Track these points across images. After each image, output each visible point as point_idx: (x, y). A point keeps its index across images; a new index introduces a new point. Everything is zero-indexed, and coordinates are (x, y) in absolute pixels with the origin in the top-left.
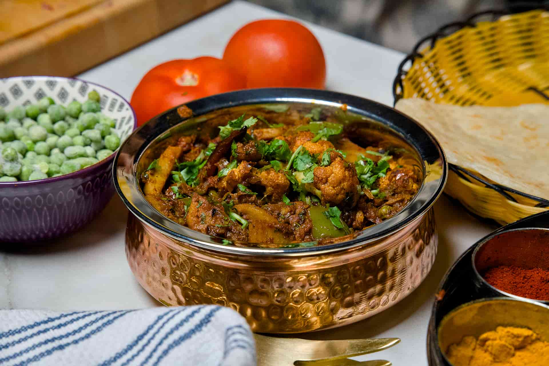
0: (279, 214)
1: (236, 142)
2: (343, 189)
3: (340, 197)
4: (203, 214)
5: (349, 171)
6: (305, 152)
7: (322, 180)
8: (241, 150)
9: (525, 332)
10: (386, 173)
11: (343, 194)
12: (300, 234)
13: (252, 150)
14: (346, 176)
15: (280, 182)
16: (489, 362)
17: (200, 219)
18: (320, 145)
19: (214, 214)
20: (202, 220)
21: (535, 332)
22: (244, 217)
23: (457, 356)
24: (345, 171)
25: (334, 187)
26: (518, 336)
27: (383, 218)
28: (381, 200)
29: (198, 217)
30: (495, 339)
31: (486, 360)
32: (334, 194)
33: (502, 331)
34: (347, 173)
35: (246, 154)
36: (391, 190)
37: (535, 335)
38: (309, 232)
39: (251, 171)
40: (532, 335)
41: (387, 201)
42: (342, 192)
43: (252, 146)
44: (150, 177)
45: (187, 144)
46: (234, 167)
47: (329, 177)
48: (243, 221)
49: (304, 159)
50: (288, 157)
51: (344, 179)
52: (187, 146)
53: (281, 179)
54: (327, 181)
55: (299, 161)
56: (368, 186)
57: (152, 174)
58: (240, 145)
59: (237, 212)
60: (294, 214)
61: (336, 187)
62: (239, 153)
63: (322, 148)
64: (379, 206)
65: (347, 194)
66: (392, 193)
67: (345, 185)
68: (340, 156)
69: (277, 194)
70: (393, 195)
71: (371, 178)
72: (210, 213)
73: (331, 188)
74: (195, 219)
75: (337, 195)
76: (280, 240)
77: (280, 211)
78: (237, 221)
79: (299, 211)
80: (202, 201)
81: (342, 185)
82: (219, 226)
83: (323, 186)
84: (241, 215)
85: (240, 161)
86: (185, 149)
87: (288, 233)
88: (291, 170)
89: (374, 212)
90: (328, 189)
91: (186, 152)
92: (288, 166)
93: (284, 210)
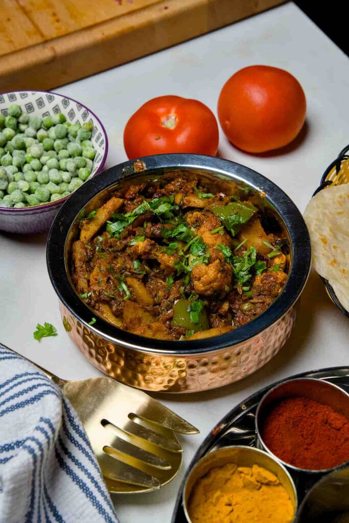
0: (156, 295)
1: (147, 222)
2: (212, 287)
3: (209, 292)
4: (101, 278)
5: (222, 274)
6: (201, 241)
7: (196, 277)
8: (148, 230)
9: (271, 477)
10: (262, 273)
11: (211, 291)
12: (162, 319)
13: (158, 232)
14: (217, 278)
15: (170, 265)
16: (241, 487)
18: (214, 239)
19: (108, 281)
20: (99, 283)
21: (279, 479)
22: (131, 289)
23: (215, 478)
24: (218, 273)
25: (204, 285)
26: (265, 478)
27: (243, 312)
28: (246, 298)
29: (96, 280)
30: (248, 474)
31: (238, 484)
32: (203, 291)
33: (256, 469)
34: (219, 275)
35: (152, 234)
36: (258, 291)
37: (278, 481)
38: (171, 319)
39: (150, 250)
40: (275, 481)
41: (252, 299)
42: (211, 289)
43: (159, 229)
44: (85, 226)
45: (134, 193)
46: (141, 241)
47: (202, 276)
48: (128, 293)
49: (199, 247)
51: (214, 280)
53: (171, 262)
54: (199, 279)
55: (194, 248)
56: (241, 283)
57: (87, 223)
58: (149, 225)
59: (126, 283)
60: (167, 298)
61: (206, 285)
63: (215, 242)
64: (245, 301)
65: (215, 291)
66: (258, 294)
67: (215, 284)
69: (167, 272)
71: (247, 276)
72: (105, 279)
73: (201, 285)
74: (94, 280)
75: (206, 290)
76: (147, 319)
77: (158, 292)
78: (124, 290)
79: (171, 297)
80: (103, 268)
81: (212, 284)
82: (107, 294)
83: (196, 282)
84: (129, 287)
85: (146, 237)
86: (131, 197)
87: (155, 314)
88: (188, 251)
89: (240, 305)
90: (199, 286)
91: (132, 199)
92: (186, 249)
93: (161, 293)
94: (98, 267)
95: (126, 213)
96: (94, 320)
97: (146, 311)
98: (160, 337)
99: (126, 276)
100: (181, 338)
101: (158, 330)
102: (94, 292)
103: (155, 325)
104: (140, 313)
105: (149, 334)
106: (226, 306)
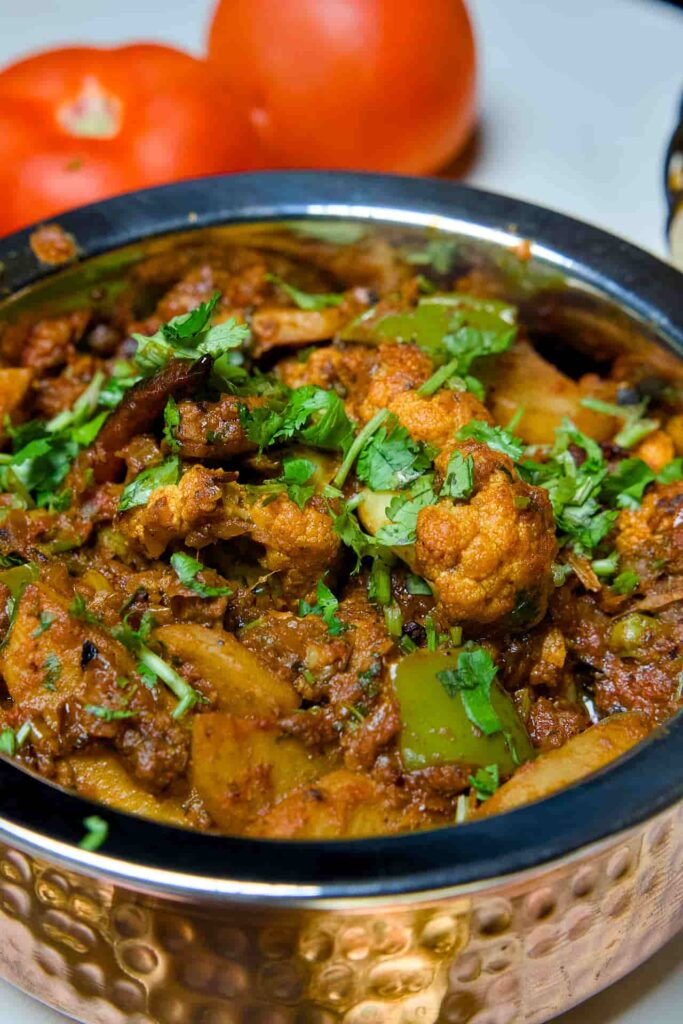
0: (297, 666)
1: (178, 401)
2: (507, 581)
3: (497, 605)
4: (52, 657)
5: (529, 520)
6: (394, 431)
7: (442, 556)
8: (190, 432)
10: (640, 501)
11: (506, 597)
12: (358, 751)
13: (229, 431)
14: (518, 541)
15: (312, 540)
17: (41, 676)
19: (88, 658)
20: (48, 678)
22: (188, 668)
24: (516, 522)
25: (478, 580)
27: (624, 655)
28: (624, 597)
29: (34, 667)
32: (478, 603)
34: (522, 529)
35: (209, 443)
36: (655, 565)
38: (390, 743)
39: (220, 503)
41: (641, 597)
42: (505, 592)
43: (230, 417)
45: (56, 345)
46: (168, 482)
47: (465, 547)
48: (182, 688)
49: (391, 454)
50: (342, 444)
51: (511, 553)
52: (57, 353)
53: (313, 531)
54: (457, 559)
55: (374, 460)
56: (585, 549)
58: (189, 409)
59: (161, 650)
60: (347, 668)
61: (486, 578)
62: (185, 440)
63: (448, 419)
64: (616, 614)
65: (520, 596)
66: (657, 574)
67: (516, 568)
68: (503, 469)
69: (302, 572)
70: (662, 578)
71: (597, 519)
72: (74, 655)
73: (468, 581)
74: (25, 674)
75: (487, 601)
76: (292, 768)
77: (300, 649)
78: (162, 683)
79: (363, 658)
80: (51, 612)
81: (506, 570)
82: (100, 711)
83: (443, 576)
84: (177, 663)
85: (187, 461)
86: (49, 361)
87: (323, 744)
88: (353, 482)
89: (600, 632)
90: (460, 587)
91: (54, 371)
92: (341, 473)
93: (314, 656)
94: (30, 615)
95: (50, 416)
96: (97, 827)
97: (286, 736)
98: (369, 825)
99: (156, 624)
100: (463, 811)
101: (357, 801)
102: (39, 718)
103: (336, 784)
104: (263, 751)
105: (324, 828)
106: (554, 649)
